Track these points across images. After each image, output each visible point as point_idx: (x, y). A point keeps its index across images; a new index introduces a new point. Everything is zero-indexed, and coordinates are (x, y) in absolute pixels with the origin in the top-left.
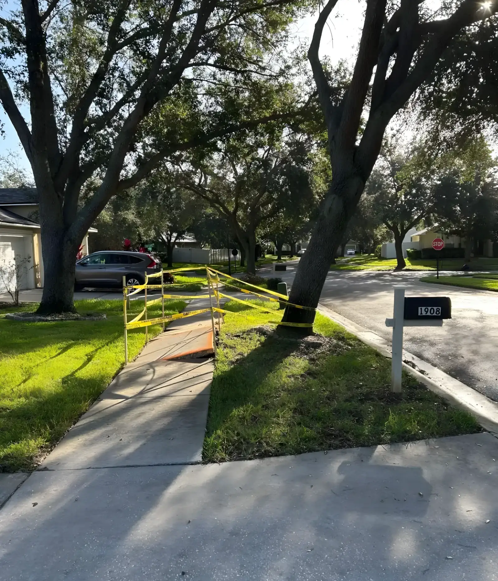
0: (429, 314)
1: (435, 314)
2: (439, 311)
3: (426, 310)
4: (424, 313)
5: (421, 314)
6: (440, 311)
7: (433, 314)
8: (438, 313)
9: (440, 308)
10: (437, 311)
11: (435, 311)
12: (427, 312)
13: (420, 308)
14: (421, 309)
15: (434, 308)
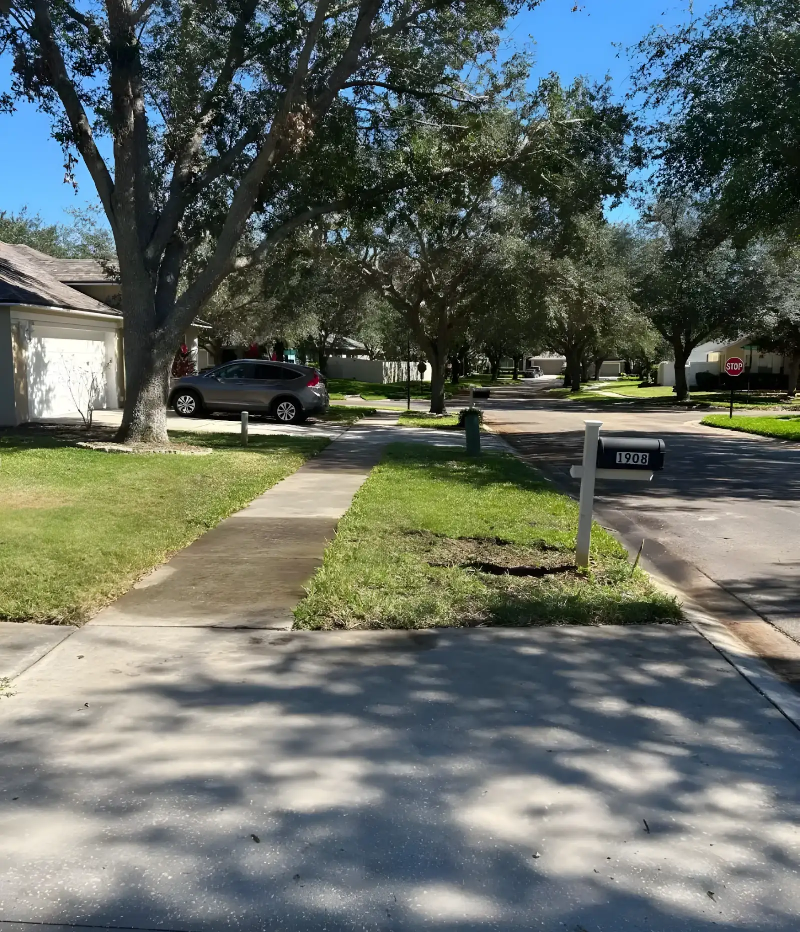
0: (631, 462)
1: (640, 463)
2: (646, 459)
3: (628, 456)
4: (624, 461)
5: (621, 461)
6: (648, 459)
7: (637, 462)
8: (644, 461)
9: (648, 454)
10: (643, 458)
11: (641, 458)
12: (629, 459)
13: (618, 453)
14: (621, 455)
15: (639, 454)
